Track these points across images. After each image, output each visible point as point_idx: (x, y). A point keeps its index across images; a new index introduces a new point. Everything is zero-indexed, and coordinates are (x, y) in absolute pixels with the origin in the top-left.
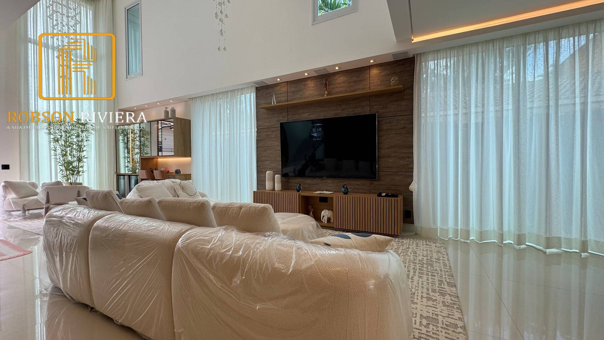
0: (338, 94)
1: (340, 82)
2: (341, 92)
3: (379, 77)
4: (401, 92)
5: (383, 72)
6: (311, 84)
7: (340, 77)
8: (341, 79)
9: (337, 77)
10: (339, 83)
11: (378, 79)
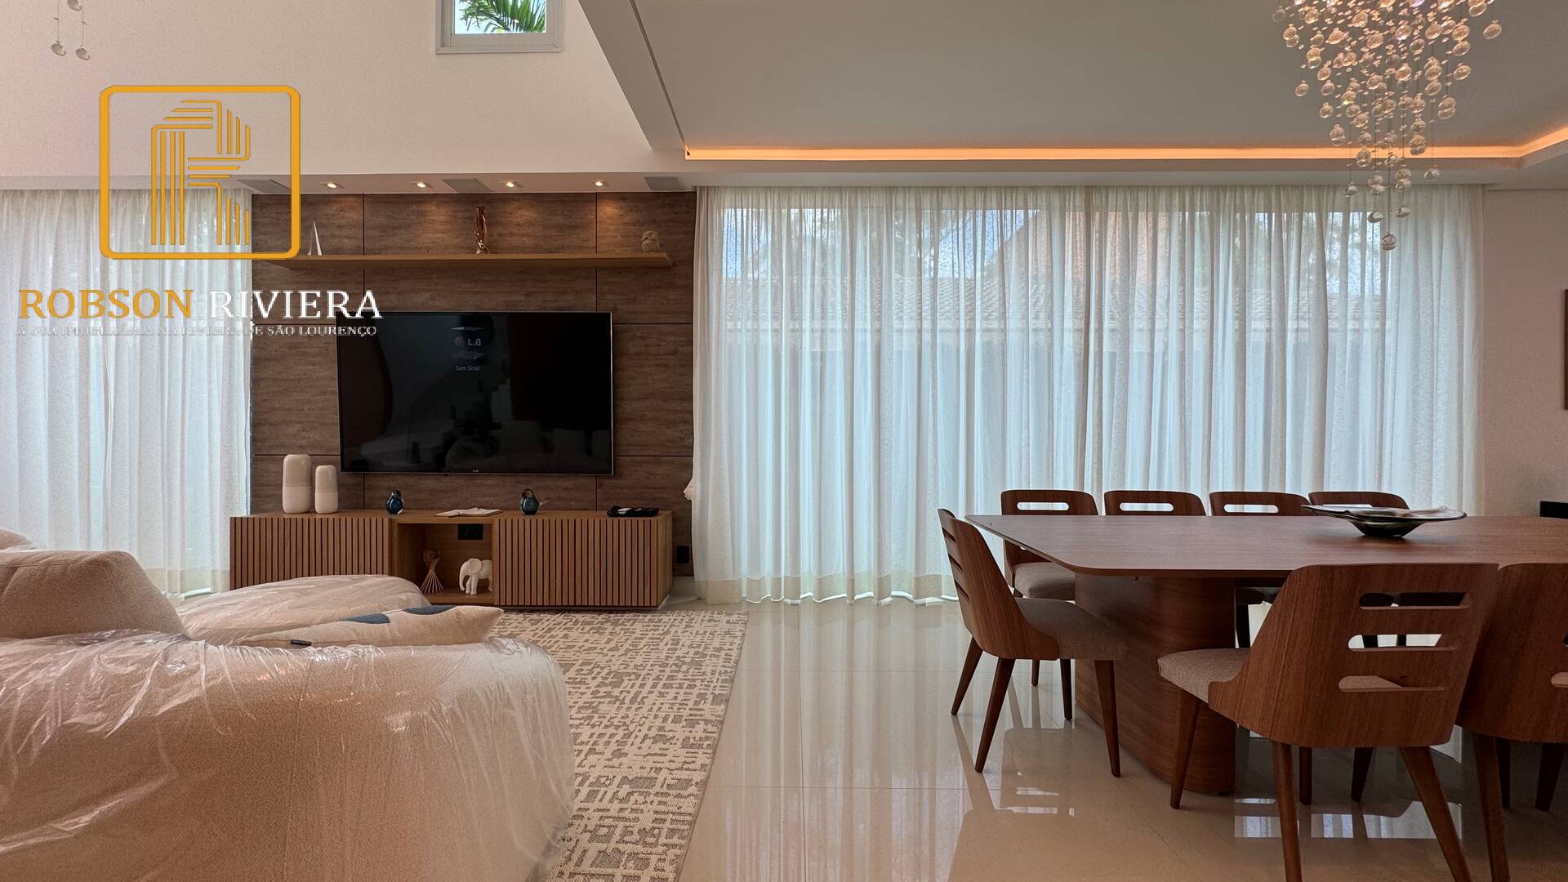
0: (517, 253)
1: (521, 220)
2: (522, 249)
3: (618, 225)
4: (667, 268)
5: (627, 215)
6: (438, 215)
7: (520, 209)
8: (525, 214)
9: (513, 206)
10: (518, 225)
11: (617, 230)
